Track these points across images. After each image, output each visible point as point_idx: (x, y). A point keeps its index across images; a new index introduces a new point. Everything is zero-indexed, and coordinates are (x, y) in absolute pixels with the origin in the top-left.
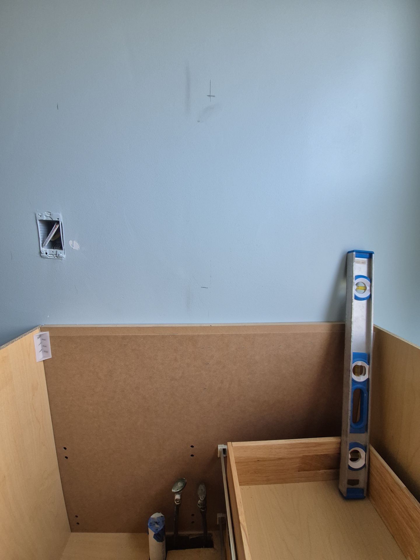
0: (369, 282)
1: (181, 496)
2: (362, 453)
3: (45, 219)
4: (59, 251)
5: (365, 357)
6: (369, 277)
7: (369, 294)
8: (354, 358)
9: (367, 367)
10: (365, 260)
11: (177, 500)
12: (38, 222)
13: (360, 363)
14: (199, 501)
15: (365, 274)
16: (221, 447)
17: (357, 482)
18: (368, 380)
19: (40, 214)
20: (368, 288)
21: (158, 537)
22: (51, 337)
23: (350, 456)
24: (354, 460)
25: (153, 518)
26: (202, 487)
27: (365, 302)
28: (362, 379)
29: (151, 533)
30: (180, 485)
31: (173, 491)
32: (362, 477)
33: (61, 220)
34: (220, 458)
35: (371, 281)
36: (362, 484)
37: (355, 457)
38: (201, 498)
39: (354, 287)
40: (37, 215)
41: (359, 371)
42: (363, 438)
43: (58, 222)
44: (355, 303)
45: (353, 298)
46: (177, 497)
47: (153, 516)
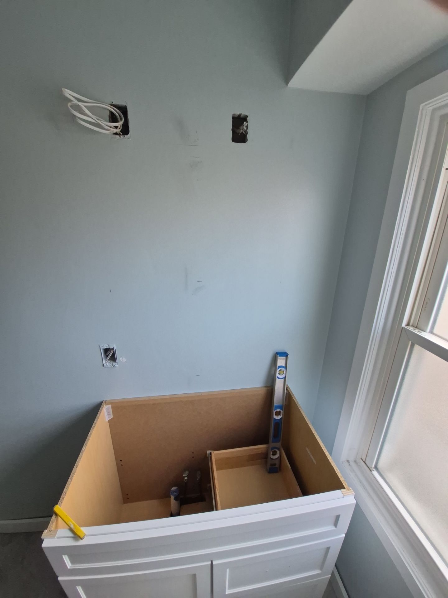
0: (285, 370)
1: (188, 478)
2: (278, 452)
3: (105, 348)
4: (114, 364)
5: (281, 407)
6: (286, 367)
7: (285, 376)
8: (275, 408)
9: (282, 411)
10: (285, 357)
11: (186, 480)
12: (102, 350)
13: (278, 410)
14: (198, 479)
15: (284, 365)
16: (208, 452)
17: (275, 464)
18: (282, 418)
19: (102, 346)
20: (285, 372)
21: (176, 499)
22: (112, 407)
23: (271, 453)
24: (274, 455)
25: (172, 490)
26: (199, 472)
27: (283, 380)
28: (279, 417)
29: (172, 497)
30: (187, 472)
31: (183, 476)
32: (277, 462)
33: (115, 348)
34: (208, 457)
35: (286, 369)
36: (277, 466)
37: (274, 454)
38: (199, 478)
39: (278, 372)
40: (101, 346)
41: (278, 414)
42: (278, 445)
43: (113, 349)
44: (277, 380)
45: (276, 377)
46: (186, 478)
47: (173, 489)
